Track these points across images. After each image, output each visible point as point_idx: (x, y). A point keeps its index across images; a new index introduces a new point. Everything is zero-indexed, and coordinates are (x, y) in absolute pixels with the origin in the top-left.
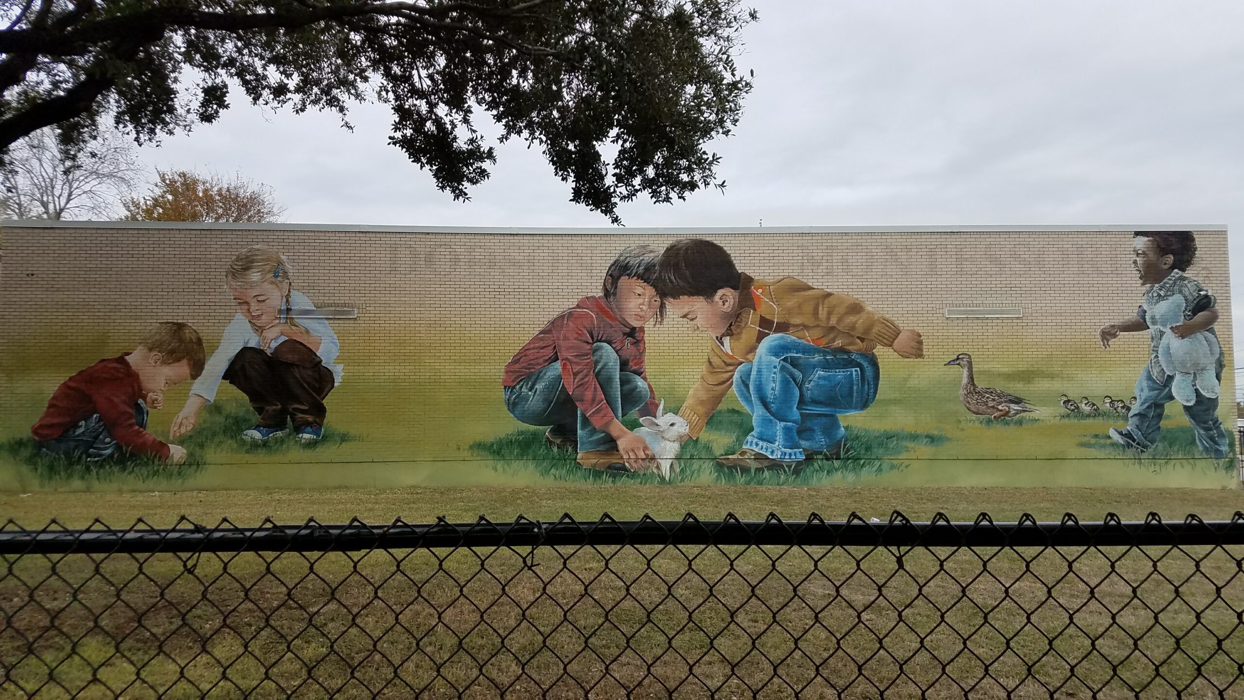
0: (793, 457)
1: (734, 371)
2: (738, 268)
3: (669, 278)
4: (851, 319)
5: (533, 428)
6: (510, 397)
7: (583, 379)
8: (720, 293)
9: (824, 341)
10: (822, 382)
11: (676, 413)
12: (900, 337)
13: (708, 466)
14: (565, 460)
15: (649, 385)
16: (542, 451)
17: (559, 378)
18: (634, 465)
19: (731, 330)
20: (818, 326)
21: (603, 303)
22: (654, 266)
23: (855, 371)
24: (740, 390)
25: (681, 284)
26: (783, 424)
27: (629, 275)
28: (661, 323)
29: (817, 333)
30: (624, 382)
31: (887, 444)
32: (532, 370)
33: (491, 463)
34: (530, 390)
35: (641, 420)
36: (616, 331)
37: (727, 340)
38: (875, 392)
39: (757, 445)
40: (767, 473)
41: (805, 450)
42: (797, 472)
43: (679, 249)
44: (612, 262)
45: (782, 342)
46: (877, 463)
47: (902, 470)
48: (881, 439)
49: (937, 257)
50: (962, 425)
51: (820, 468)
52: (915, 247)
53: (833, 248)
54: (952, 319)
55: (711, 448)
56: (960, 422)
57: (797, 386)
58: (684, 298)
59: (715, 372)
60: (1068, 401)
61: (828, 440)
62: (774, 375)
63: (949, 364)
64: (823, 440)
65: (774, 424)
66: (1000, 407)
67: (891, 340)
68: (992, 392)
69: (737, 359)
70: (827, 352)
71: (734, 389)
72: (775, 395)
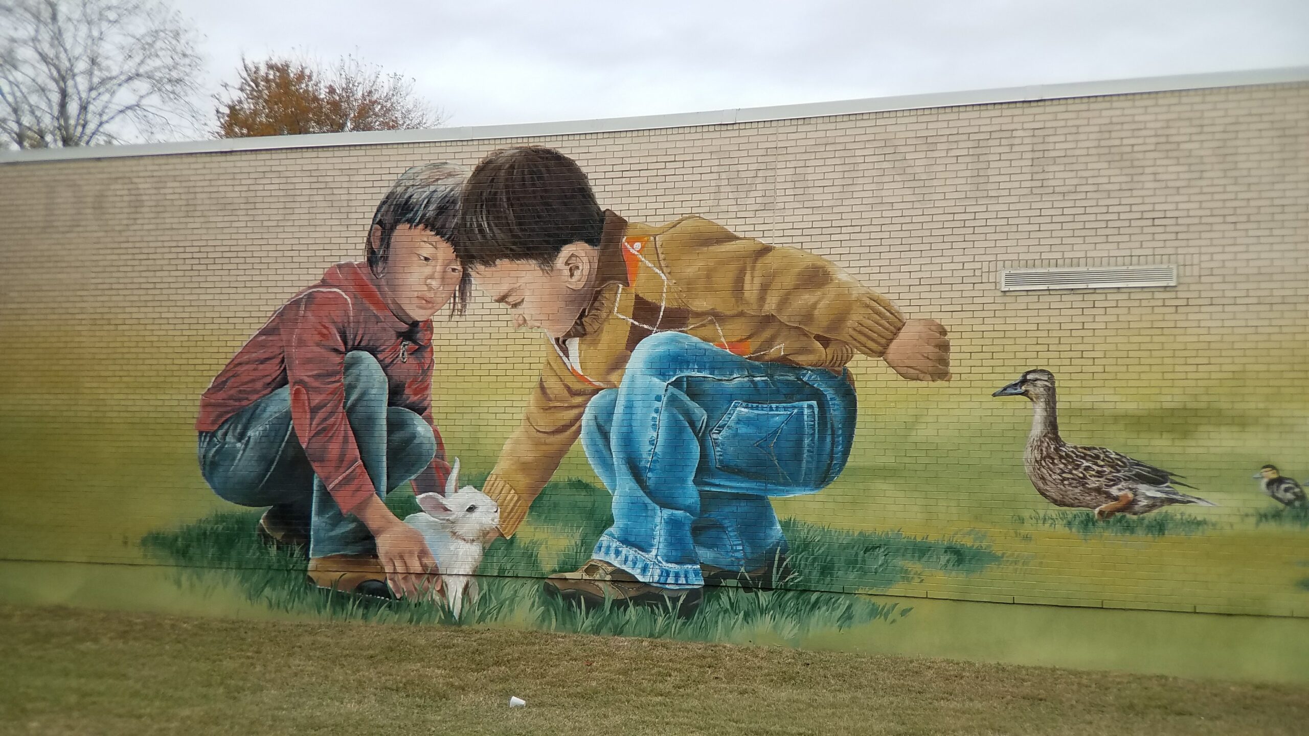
0: (682, 580)
1: (583, 406)
2: (599, 202)
3: (480, 226)
4: (806, 298)
5: (240, 509)
6: (207, 451)
7: (325, 419)
8: (567, 251)
9: (753, 345)
10: (743, 430)
11: (479, 487)
12: (902, 335)
13: (529, 591)
14: (289, 571)
15: (436, 432)
16: (252, 554)
17: (287, 418)
18: (403, 585)
19: (582, 324)
20: (741, 314)
21: (365, 274)
22: (454, 202)
23: (807, 408)
24: (593, 444)
25: (500, 235)
26: (667, 513)
27: (410, 221)
28: (462, 312)
29: (738, 329)
30: (394, 425)
31: (864, 561)
32: (245, 403)
33: (172, 571)
34: (239, 440)
35: (419, 497)
36: (384, 329)
37: (574, 345)
38: (846, 453)
39: (618, 553)
40: (632, 612)
41: (704, 566)
42: (687, 612)
43: (499, 168)
44: (382, 197)
45: (673, 348)
46: (844, 602)
47: (894, 621)
48: (853, 552)
49: (991, 158)
50: (1028, 528)
51: (732, 604)
52: (944, 139)
53: (780, 151)
54: (1016, 294)
55: (537, 556)
56: (1022, 520)
57: (697, 436)
58: (503, 264)
59: (550, 408)
60: (1280, 481)
61: (748, 550)
62: (655, 415)
63: (1004, 392)
64: (740, 548)
65: (650, 513)
66: (1114, 491)
67: (883, 341)
68: (1097, 457)
69: (590, 383)
70: (757, 369)
71: (583, 442)
72: (655, 454)
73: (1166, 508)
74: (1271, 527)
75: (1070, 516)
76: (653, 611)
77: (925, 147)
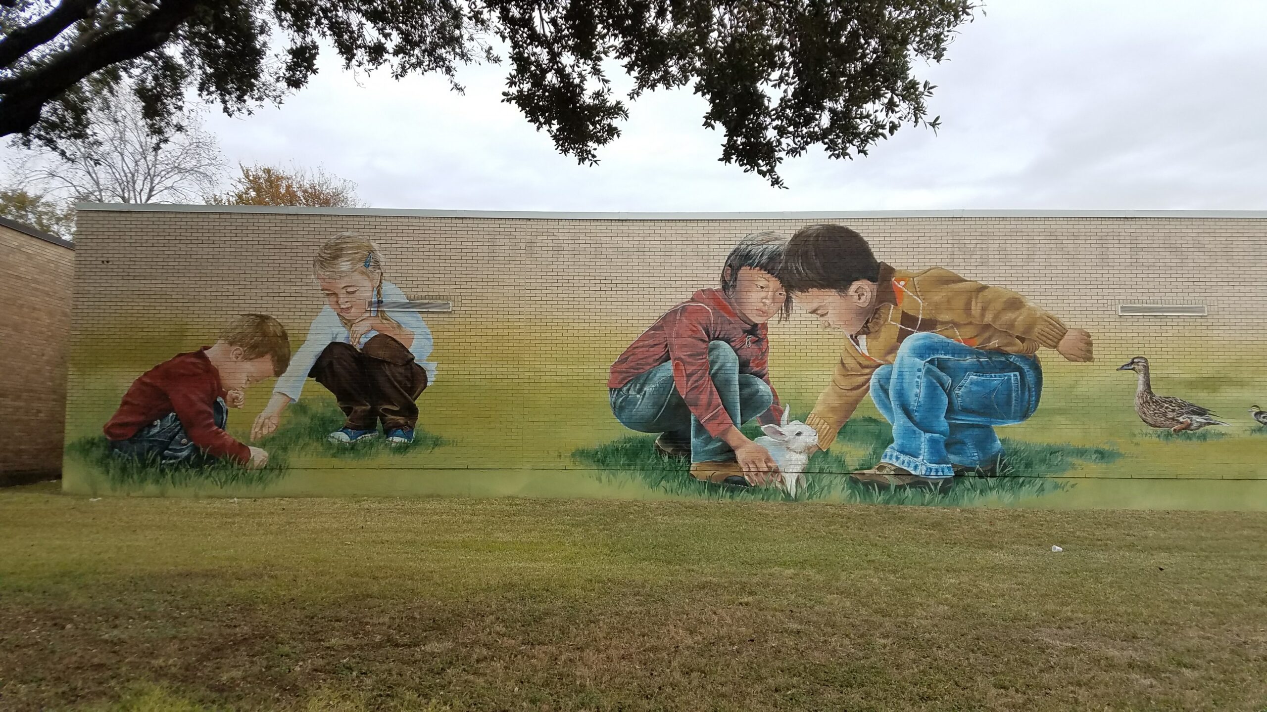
0: (940, 473)
1: (871, 374)
2: (876, 257)
3: (797, 269)
4: (1009, 316)
5: (641, 434)
6: (616, 400)
7: (697, 381)
8: (855, 285)
9: (978, 341)
10: (974, 388)
11: (803, 421)
12: (1066, 337)
13: (840, 482)
14: (677, 471)
15: (772, 389)
16: (652, 461)
17: (671, 380)
18: (755, 478)
19: (867, 327)
20: (970, 323)
21: (721, 296)
22: (780, 255)
23: (1014, 376)
24: (878, 396)
25: (811, 275)
26: (928, 435)
27: (751, 265)
28: (786, 319)
29: (969, 332)
30: (743, 385)
31: (1050, 459)
32: (641, 371)
33: (594, 473)
34: (639, 393)
35: (763, 428)
36: (735, 328)
37: (863, 339)
38: (1037, 401)
39: (897, 458)
40: (909, 492)
41: (954, 465)
42: (944, 491)
43: (809, 236)
44: (732, 250)
45: (927, 342)
46: (1039, 482)
47: (1067, 491)
48: (1044, 455)
49: (1109, 246)
50: (1137, 439)
51: (972, 486)
52: (1083, 234)
53: (989, 234)
54: (1126, 317)
55: (844, 461)
56: (1135, 435)
57: (945, 391)
58: (814, 291)
59: (848, 375)
60: (1261, 413)
61: (981, 455)
62: (918, 380)
63: (1122, 368)
64: (976, 454)
65: (917, 435)
66: (1181, 419)
67: (1056, 340)
68: (1172, 402)
69: (874, 361)
70: (981, 354)
71: (871, 395)
72: (919, 402)
73: (1207, 427)
74: (1257, 436)
75: (1159, 432)
76: (922, 491)
77: (1073, 238)
